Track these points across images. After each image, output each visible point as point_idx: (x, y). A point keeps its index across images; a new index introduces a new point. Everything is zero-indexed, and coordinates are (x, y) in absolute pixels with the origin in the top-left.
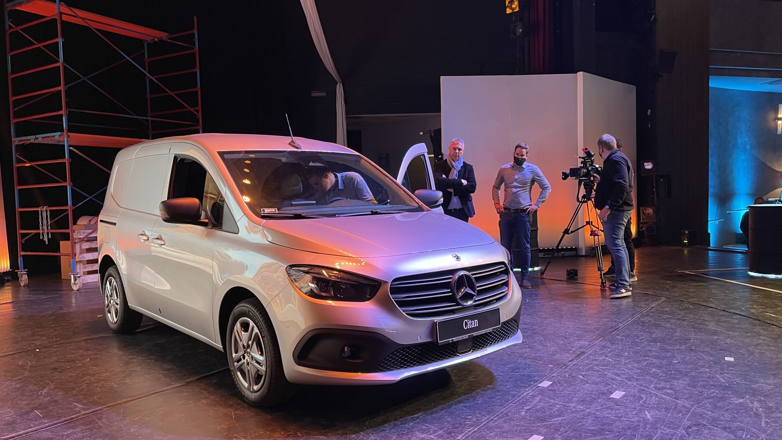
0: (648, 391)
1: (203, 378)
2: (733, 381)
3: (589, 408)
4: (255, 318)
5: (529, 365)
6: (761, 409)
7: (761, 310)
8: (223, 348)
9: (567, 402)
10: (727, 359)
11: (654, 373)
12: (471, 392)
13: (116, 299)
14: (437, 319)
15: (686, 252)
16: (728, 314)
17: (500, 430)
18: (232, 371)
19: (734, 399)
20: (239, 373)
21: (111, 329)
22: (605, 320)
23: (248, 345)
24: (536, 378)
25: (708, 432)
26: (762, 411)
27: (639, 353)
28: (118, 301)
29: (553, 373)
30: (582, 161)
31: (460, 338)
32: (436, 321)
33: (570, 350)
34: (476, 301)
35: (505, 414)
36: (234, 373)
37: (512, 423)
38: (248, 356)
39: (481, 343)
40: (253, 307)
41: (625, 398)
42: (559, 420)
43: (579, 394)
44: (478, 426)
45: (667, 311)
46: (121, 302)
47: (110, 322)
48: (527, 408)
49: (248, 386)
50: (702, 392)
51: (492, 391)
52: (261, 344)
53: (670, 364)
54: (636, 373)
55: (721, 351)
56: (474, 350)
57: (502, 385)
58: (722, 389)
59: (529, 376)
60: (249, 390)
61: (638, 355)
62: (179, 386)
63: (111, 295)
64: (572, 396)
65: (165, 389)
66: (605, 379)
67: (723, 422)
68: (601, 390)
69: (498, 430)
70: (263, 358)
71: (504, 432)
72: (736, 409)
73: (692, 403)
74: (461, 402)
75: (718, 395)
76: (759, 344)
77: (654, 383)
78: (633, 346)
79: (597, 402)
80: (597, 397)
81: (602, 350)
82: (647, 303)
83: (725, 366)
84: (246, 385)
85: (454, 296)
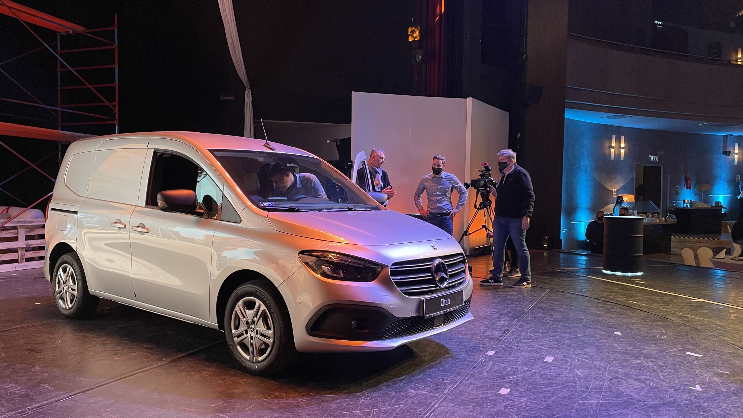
0: (570, 356)
1: (190, 354)
2: (627, 349)
3: (533, 369)
4: (263, 296)
5: (470, 339)
6: (655, 367)
7: (624, 299)
8: (218, 325)
9: (515, 365)
10: (615, 333)
11: (568, 343)
12: (436, 360)
13: (72, 286)
14: (423, 297)
15: (545, 254)
16: (602, 301)
17: (474, 386)
18: (231, 345)
19: (633, 360)
20: (239, 348)
21: (64, 315)
22: (511, 306)
23: (253, 322)
24: (481, 349)
25: (625, 382)
26: (657, 368)
27: (550, 329)
28: (76, 287)
29: (493, 345)
30: (481, 174)
31: (438, 313)
32: (422, 299)
33: (497, 328)
34: (448, 284)
35: (472, 374)
36: (233, 347)
37: (481, 381)
38: (252, 331)
39: (448, 318)
40: (261, 288)
41: (556, 361)
42: (515, 377)
43: (520, 360)
44: (455, 383)
45: (555, 299)
46: (79, 288)
47: (63, 308)
48: (486, 370)
49: (250, 358)
50: (609, 356)
51: (452, 358)
52: (268, 320)
53: (577, 337)
54: (555, 344)
55: (609, 328)
56: (444, 324)
57: (458, 355)
58: (622, 354)
59: (474, 347)
60: (251, 361)
61: (550, 331)
62: (171, 362)
63: (65, 282)
64: (516, 361)
65: (160, 364)
66: (534, 349)
67: (633, 376)
68: (535, 356)
69: (473, 386)
70: (271, 332)
71: (478, 387)
72: (638, 367)
73: (605, 363)
74: (432, 367)
75: (621, 358)
76: (634, 323)
77: (571, 351)
78: (543, 325)
79: (537, 365)
80: (534, 361)
81: (520, 328)
82: (537, 293)
83: (617, 338)
84: (248, 357)
85: (434, 278)
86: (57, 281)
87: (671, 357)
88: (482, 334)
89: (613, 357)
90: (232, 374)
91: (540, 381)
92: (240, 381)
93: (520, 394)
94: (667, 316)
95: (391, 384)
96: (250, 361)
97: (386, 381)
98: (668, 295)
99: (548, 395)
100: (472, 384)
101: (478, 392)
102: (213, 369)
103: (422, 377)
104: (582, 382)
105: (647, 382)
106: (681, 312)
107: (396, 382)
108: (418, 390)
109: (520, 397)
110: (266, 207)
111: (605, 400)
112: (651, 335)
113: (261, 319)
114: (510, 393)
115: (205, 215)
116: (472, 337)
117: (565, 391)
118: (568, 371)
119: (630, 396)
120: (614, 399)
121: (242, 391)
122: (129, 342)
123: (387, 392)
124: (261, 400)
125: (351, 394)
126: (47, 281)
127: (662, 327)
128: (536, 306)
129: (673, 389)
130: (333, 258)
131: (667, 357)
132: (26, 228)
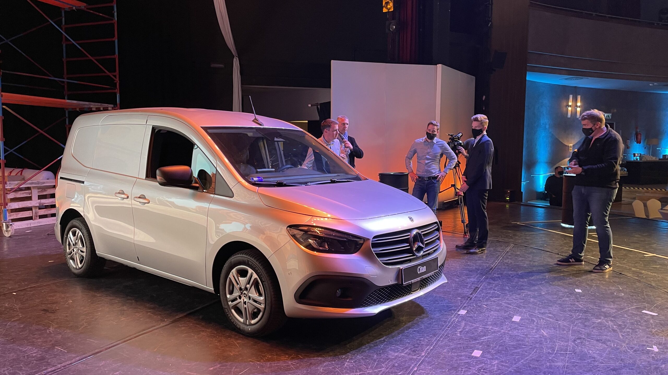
0: (535, 316)
2: (588, 307)
3: (502, 329)
4: (254, 266)
5: (443, 298)
6: (615, 326)
8: (214, 290)
9: (485, 325)
10: (577, 290)
11: (533, 302)
12: (412, 320)
13: (81, 248)
14: (401, 267)
15: (507, 206)
18: (226, 308)
19: (594, 320)
20: (233, 311)
21: (74, 274)
22: (479, 262)
23: (246, 289)
24: (453, 308)
25: (588, 343)
26: (616, 328)
28: (84, 249)
29: (464, 304)
31: (415, 280)
33: (467, 286)
34: (424, 252)
35: (446, 335)
36: (228, 310)
37: (455, 342)
38: (245, 296)
39: (424, 283)
40: (253, 257)
41: (523, 321)
42: (486, 338)
43: (490, 319)
44: (432, 345)
45: (519, 255)
46: (87, 250)
47: (74, 268)
48: (459, 331)
49: (243, 321)
50: (571, 315)
51: (427, 318)
52: (260, 287)
53: (541, 295)
54: (521, 302)
55: (570, 285)
56: (421, 288)
57: (432, 314)
58: (584, 313)
59: (447, 306)
60: (245, 323)
61: (516, 288)
62: (173, 322)
63: (75, 244)
64: (486, 320)
65: (162, 325)
66: (502, 307)
67: (595, 336)
68: (504, 316)
69: (448, 348)
70: (262, 298)
71: (453, 349)
72: (599, 327)
73: (568, 323)
74: (409, 328)
75: (583, 317)
76: (594, 279)
77: (537, 309)
78: (510, 282)
79: (505, 325)
80: (503, 321)
81: (489, 285)
82: (502, 248)
83: (578, 296)
84: (242, 320)
85: (411, 249)
86: (67, 243)
87: (629, 316)
88: (454, 292)
89: (576, 316)
90: (227, 335)
91: (509, 342)
92: (235, 342)
93: (491, 356)
94: (623, 271)
95: (373, 345)
96: (243, 323)
97: (368, 343)
98: (623, 250)
99: (517, 357)
100: (447, 346)
101: (453, 354)
102: (210, 330)
103: (400, 338)
104: (548, 343)
105: (608, 343)
106: (635, 267)
107: (377, 343)
108: (397, 352)
109: (492, 359)
110: (256, 183)
111: (570, 363)
112: (609, 292)
113: (253, 287)
114: (482, 356)
115: (200, 189)
116: (445, 295)
117: (533, 353)
118: (534, 331)
119: (593, 358)
120: (579, 361)
121: (237, 353)
122: (133, 301)
123: (369, 354)
124: (254, 363)
125: (336, 357)
126: (59, 242)
127: (620, 283)
128: (502, 262)
129: (632, 351)
130: (319, 232)
131: (626, 316)
132: (39, 188)
